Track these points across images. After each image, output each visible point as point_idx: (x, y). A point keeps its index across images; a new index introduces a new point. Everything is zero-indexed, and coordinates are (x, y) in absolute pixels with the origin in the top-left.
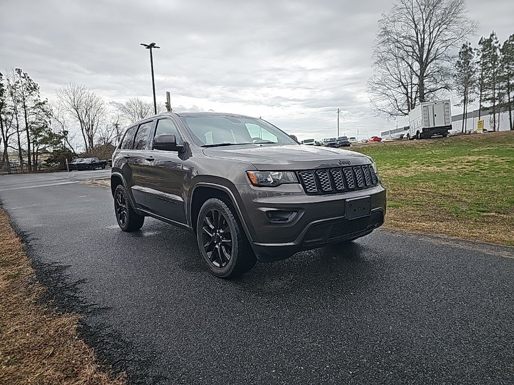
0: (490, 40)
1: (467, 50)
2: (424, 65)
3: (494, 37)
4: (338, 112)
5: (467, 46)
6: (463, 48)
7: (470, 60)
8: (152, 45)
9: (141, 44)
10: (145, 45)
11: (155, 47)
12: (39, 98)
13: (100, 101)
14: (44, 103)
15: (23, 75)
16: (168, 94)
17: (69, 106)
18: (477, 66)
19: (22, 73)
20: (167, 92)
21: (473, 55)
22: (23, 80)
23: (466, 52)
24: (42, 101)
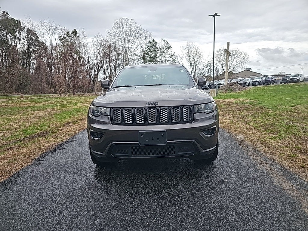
8: (216, 15)
9: (209, 15)
10: (212, 16)
11: (217, 16)
12: (171, 52)
13: (201, 52)
14: (173, 55)
15: (165, 42)
16: (228, 44)
17: (186, 55)
19: (165, 41)
20: (228, 42)
22: (165, 44)
24: (172, 54)
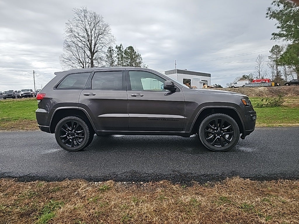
0: (120, 48)
1: (111, 50)
2: (93, 54)
3: (122, 46)
4: (34, 73)
5: (111, 48)
6: (109, 48)
7: (113, 55)
18: (115, 58)
21: (113, 53)
23: (110, 51)
